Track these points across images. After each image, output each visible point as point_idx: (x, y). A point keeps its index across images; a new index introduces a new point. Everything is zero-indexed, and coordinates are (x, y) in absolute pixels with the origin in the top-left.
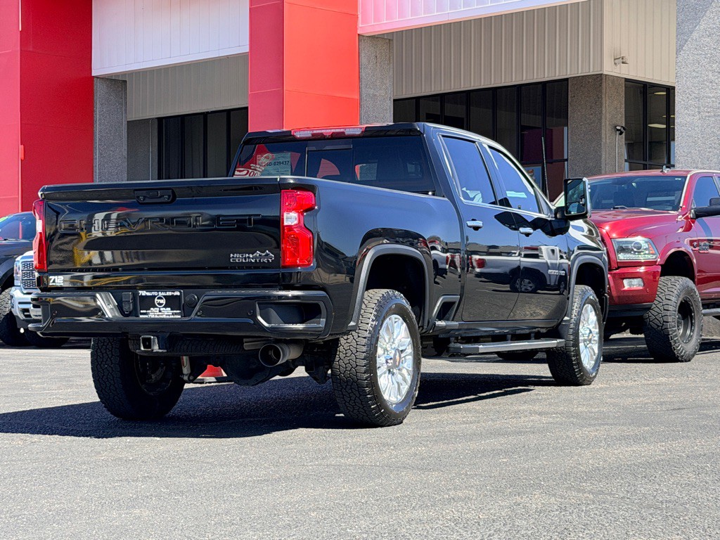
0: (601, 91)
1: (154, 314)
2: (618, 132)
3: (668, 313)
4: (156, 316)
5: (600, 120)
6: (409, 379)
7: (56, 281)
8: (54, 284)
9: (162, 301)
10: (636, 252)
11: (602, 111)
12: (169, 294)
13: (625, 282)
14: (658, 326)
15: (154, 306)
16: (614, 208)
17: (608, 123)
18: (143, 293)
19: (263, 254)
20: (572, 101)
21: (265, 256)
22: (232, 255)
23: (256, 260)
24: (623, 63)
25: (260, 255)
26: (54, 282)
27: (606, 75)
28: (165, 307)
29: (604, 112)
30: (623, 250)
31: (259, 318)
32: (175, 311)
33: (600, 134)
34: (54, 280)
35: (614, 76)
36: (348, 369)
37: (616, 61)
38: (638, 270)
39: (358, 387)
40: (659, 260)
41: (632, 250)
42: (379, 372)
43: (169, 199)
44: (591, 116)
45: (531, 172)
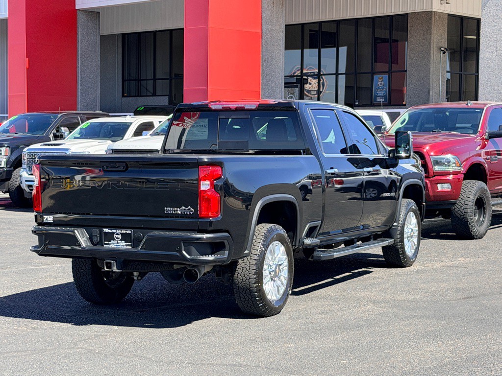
0: (431, 23)
1: (113, 244)
3: (468, 207)
4: (115, 246)
5: (430, 43)
6: (285, 282)
8: (47, 221)
9: (119, 236)
10: (446, 165)
11: (431, 37)
12: (124, 232)
13: (439, 186)
14: (461, 216)
15: (114, 240)
16: (433, 131)
17: (435, 46)
18: (106, 230)
19: (187, 209)
20: (411, 30)
22: (165, 208)
23: (182, 213)
24: (447, 3)
25: (184, 209)
26: (47, 220)
27: (435, 12)
28: (121, 240)
29: (432, 38)
30: (437, 163)
31: (184, 252)
32: (127, 244)
33: (430, 53)
34: (47, 218)
35: (440, 12)
36: (244, 280)
37: (442, 2)
38: (448, 178)
39: (251, 292)
40: (462, 170)
41: (444, 164)
42: (264, 281)
43: (123, 168)
44: (423, 41)
45: (381, 79)
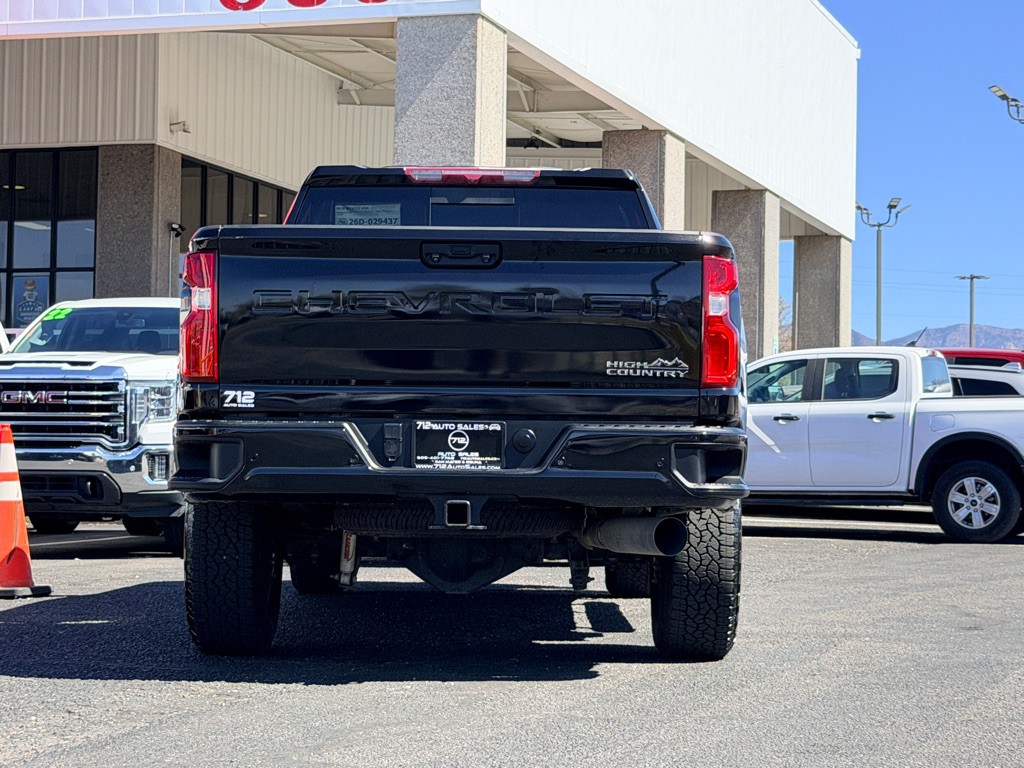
0: (151, 170)
1: (444, 462)
2: (173, 233)
4: (450, 467)
5: (150, 212)
7: (239, 401)
8: (235, 405)
9: (461, 441)
11: (152, 199)
12: (479, 427)
15: (447, 449)
17: (160, 218)
18: (426, 425)
19: (669, 364)
20: (104, 181)
21: (674, 365)
22: (609, 364)
23: (655, 374)
24: (184, 131)
25: (663, 365)
26: (234, 400)
27: (159, 147)
28: (468, 450)
29: (155, 201)
31: (677, 473)
32: (488, 459)
34: (236, 396)
35: (169, 150)
36: (705, 562)
37: (173, 127)
39: (719, 592)
43: (490, 260)
44: (136, 207)
45: (30, 285)
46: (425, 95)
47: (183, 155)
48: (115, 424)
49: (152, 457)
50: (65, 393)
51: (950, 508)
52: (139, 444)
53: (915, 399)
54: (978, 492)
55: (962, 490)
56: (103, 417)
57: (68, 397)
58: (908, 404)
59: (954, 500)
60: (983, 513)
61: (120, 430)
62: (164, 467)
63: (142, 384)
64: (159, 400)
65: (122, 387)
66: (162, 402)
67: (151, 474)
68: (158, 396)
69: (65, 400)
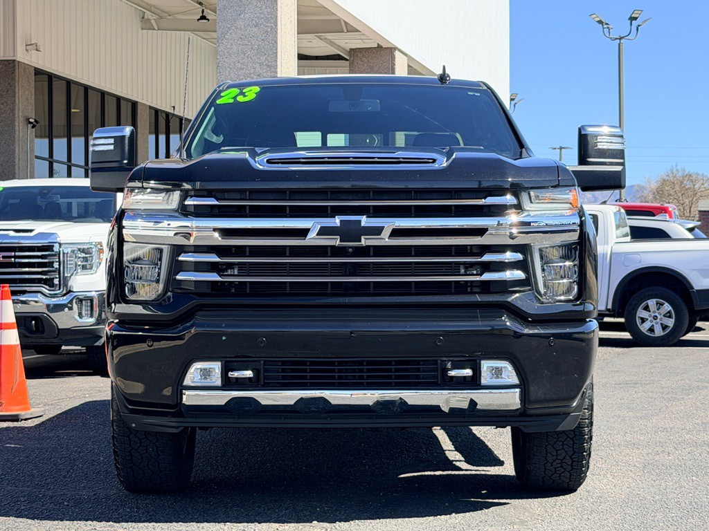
2: (30, 126)
11: (15, 101)
24: (37, 50)
33: (14, 126)
35: (25, 64)
37: (28, 47)
44: (3, 107)
46: (240, 23)
47: (35, 68)
48: (52, 277)
49: (81, 301)
50: (13, 254)
51: (638, 321)
52: (70, 291)
53: (611, 243)
54: (658, 310)
55: (647, 308)
56: (43, 271)
57: (15, 257)
58: (606, 246)
59: (641, 316)
60: (662, 324)
61: (56, 281)
62: (89, 308)
63: (71, 246)
64: (83, 258)
65: (56, 248)
66: (85, 259)
67: (80, 315)
68: (83, 255)
69: (13, 259)
